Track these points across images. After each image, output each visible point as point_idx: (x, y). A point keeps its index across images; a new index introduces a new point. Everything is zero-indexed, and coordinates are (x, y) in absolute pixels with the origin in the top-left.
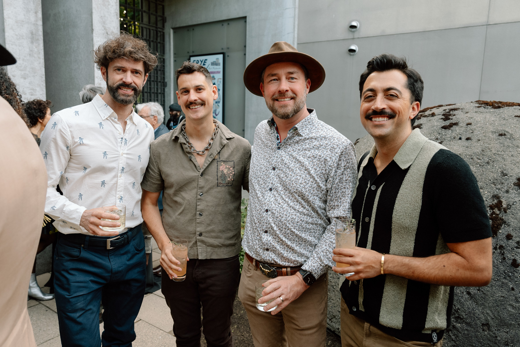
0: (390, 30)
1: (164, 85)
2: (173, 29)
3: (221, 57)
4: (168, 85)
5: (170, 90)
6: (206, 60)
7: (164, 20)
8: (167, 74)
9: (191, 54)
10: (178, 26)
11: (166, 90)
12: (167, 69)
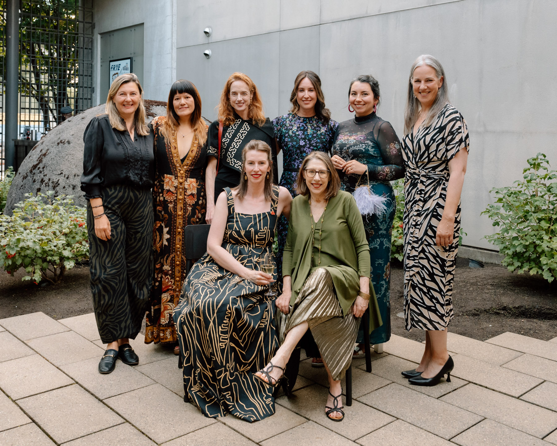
0: (229, 37)
1: (93, 90)
2: (100, 34)
3: (129, 61)
4: (95, 91)
5: (96, 95)
6: (120, 65)
7: (93, 27)
8: (94, 79)
9: (112, 59)
10: (102, 32)
11: (94, 95)
12: (94, 75)
